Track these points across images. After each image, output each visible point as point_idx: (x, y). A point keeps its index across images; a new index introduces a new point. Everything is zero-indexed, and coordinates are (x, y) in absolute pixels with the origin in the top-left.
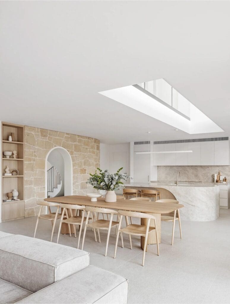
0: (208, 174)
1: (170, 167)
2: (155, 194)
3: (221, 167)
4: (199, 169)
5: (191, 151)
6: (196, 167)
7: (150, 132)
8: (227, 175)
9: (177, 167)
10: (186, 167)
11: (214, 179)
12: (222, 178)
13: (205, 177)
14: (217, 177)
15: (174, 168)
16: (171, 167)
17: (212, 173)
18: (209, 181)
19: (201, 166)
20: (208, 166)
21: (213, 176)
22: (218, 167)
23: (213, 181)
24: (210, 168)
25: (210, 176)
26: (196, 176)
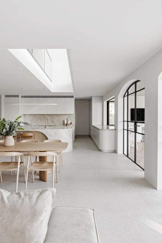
0: (61, 120)
1: (33, 115)
2: (32, 136)
3: (68, 115)
4: (54, 116)
5: (56, 104)
6: (52, 115)
7: (24, 88)
8: (72, 120)
9: (39, 115)
10: (46, 115)
11: (64, 123)
12: (69, 122)
13: (58, 122)
14: (66, 122)
15: (37, 116)
16: (35, 115)
17: (63, 120)
18: (61, 125)
19: (56, 115)
20: (60, 115)
21: (64, 122)
22: (66, 115)
23: (64, 125)
24: (62, 116)
25: (61, 121)
26: (53, 121)
